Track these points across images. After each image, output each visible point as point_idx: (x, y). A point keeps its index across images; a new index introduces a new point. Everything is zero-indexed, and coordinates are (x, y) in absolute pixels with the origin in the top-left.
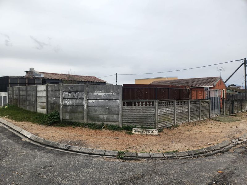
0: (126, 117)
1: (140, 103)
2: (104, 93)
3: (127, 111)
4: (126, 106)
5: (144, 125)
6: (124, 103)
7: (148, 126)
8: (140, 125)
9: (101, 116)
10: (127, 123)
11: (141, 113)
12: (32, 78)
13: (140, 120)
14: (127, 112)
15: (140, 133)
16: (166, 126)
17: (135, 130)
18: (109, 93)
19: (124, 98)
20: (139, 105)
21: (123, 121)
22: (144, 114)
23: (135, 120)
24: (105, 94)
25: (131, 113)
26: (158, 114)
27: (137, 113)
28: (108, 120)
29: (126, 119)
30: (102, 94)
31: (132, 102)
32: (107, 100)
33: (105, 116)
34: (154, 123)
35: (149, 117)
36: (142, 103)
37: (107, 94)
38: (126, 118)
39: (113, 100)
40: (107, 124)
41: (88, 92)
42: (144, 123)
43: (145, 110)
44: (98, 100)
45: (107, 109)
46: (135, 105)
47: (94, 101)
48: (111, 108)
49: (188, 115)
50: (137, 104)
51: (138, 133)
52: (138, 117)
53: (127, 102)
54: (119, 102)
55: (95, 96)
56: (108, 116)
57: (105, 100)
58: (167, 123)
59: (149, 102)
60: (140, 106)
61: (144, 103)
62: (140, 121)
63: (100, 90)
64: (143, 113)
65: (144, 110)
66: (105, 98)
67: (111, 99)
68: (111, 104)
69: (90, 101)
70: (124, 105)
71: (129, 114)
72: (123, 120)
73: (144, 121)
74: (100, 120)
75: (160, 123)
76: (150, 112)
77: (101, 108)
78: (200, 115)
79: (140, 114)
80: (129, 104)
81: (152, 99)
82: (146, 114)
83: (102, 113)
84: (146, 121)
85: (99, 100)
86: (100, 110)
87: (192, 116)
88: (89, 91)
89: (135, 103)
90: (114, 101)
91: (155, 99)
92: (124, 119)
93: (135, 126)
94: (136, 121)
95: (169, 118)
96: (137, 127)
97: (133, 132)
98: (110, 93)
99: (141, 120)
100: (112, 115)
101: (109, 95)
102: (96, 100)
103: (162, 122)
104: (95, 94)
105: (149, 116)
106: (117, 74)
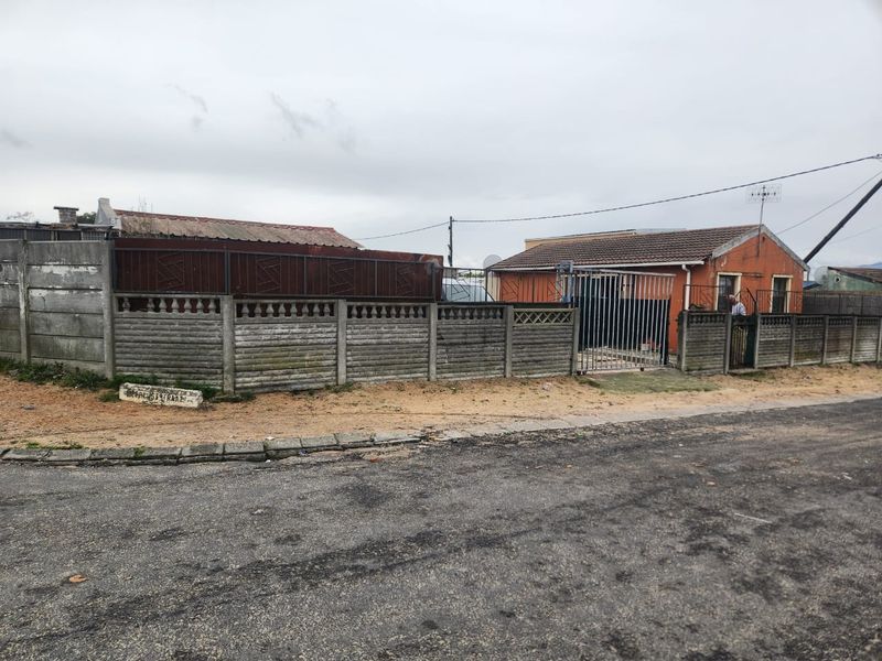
0: (127, 347)
1: (175, 304)
2: (67, 268)
3: (129, 329)
4: (126, 312)
5: (186, 376)
6: (121, 300)
7: (198, 379)
8: (172, 376)
9: (63, 342)
10: (130, 369)
11: (175, 335)
12: (70, 229)
13: (171, 360)
14: (130, 331)
15: (141, 400)
16: (285, 385)
17: (126, 387)
18: (76, 266)
19: (117, 284)
20: (169, 310)
21: (118, 361)
22: (186, 339)
23: (155, 359)
24: (69, 272)
25: (144, 335)
26: (233, 341)
27: (163, 335)
28: (79, 355)
29: (128, 355)
30: (61, 271)
31: (146, 299)
32: (75, 292)
33: (73, 342)
34: (219, 371)
35: (202, 351)
36: (181, 302)
37: (73, 270)
38: (128, 350)
39: (88, 289)
40: (77, 369)
41: (29, 265)
42: (187, 369)
43: (189, 328)
44: (54, 289)
45: (75, 319)
46: (157, 309)
47: (44, 293)
48: (85, 316)
49: (428, 357)
50: (162, 305)
51: (135, 399)
52: (164, 348)
53: (130, 299)
54: (102, 299)
55: (47, 279)
56: (79, 340)
57: (71, 289)
58: (293, 376)
59: (206, 302)
60: (175, 312)
61: (187, 305)
62: (173, 363)
63: (57, 260)
64: (182, 335)
65: (185, 327)
66: (70, 284)
67: (85, 287)
68: (86, 302)
69: (35, 293)
70: (121, 309)
71: (136, 338)
72: (117, 355)
73: (184, 363)
74: (60, 354)
75: (251, 374)
76: (207, 333)
77: (60, 316)
78: (504, 360)
79: (173, 338)
80: (138, 305)
81: (212, 291)
82: (191, 339)
83: (64, 332)
84: (192, 363)
85: (57, 292)
86: (60, 324)
87: (453, 359)
88: (31, 261)
89: (156, 301)
90: (92, 296)
91: (222, 291)
92: (122, 353)
93: (155, 378)
94: (161, 363)
95: (307, 358)
96: (163, 381)
97: (122, 394)
98: (82, 269)
99: (176, 360)
100: (89, 341)
101: (80, 274)
102: (48, 289)
103: (261, 370)
104: (46, 269)
105: (204, 348)
106: (452, 220)
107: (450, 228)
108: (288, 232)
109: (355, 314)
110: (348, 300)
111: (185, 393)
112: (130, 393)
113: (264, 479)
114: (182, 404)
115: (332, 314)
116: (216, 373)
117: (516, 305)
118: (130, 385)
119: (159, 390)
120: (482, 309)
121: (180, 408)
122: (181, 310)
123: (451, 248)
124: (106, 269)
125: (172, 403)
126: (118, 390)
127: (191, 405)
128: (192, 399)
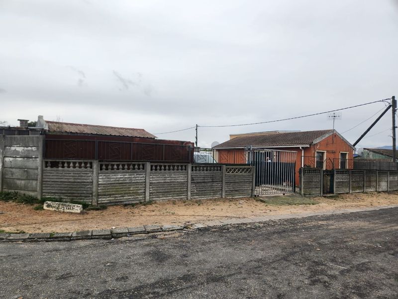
0: (48, 184)
1: (71, 165)
2: (23, 148)
3: (50, 176)
4: (49, 168)
5: (75, 198)
6: (47, 163)
7: (81, 199)
8: (69, 198)
9: (18, 182)
10: (49, 194)
11: (71, 179)
13: (68, 190)
14: (51, 177)
15: (54, 209)
16: (121, 202)
17: (47, 203)
18: (27, 147)
19: (45, 155)
20: (69, 167)
21: (44, 191)
22: (76, 181)
23: (62, 190)
24: (23, 150)
25: (56, 179)
26: (98, 181)
27: (66, 179)
28: (26, 188)
29: (48, 188)
30: (20, 149)
31: (58, 162)
32: (25, 159)
33: (23, 182)
34: (91, 195)
35: (84, 186)
36: (74, 163)
37: (26, 149)
38: (49, 185)
39: (32, 158)
40: (24, 194)
41: (5, 146)
42: (76, 195)
43: (77, 175)
44: (16, 157)
45: (25, 171)
46: (63, 167)
47: (11, 159)
48: (30, 170)
49: (187, 188)
50: (66, 165)
51: (51, 209)
52: (66, 185)
53: (51, 162)
54: (39, 162)
55: (13, 153)
56: (27, 181)
57: (24, 158)
58: (125, 198)
59: (86, 163)
60: (71, 168)
61: (77, 165)
62: (69, 191)
63: (18, 144)
64: (74, 179)
65: (75, 175)
66: (23, 155)
67: (30, 156)
68: (30, 163)
69: (7, 159)
70: (46, 167)
71: (53, 180)
72: (44, 188)
73: (74, 192)
74: (17, 187)
75: (105, 196)
76: (86, 178)
77: (18, 170)
78: (222, 190)
79: (70, 180)
80: (54, 165)
81: (89, 158)
82: (78, 180)
83: (19, 177)
84: (79, 192)
85: (17, 159)
86: (17, 173)
87: (198, 190)
88: (6, 144)
89: (63, 163)
90: (33, 160)
91: (94, 158)
92: (46, 187)
93: (61, 198)
94: (63, 192)
95: (131, 189)
96: (64, 200)
97: (45, 207)
98: (30, 148)
99: (71, 190)
100: (31, 181)
101: (28, 150)
102: (13, 157)
103: (110, 195)
104: (13, 148)
105: (85, 185)
106: (197, 126)
107: (196, 129)
108: (123, 131)
109: (154, 169)
110: (151, 162)
111: (74, 206)
112: (49, 206)
113: (111, 248)
114: (73, 211)
115: (143, 169)
116: (89, 197)
117: (227, 165)
118: (49, 202)
119: (62, 205)
120: (211, 166)
121: (72, 213)
122: (74, 167)
123: (197, 138)
124: (41, 148)
125: (68, 211)
126: (43, 204)
127: (76, 211)
128: (78, 209)
